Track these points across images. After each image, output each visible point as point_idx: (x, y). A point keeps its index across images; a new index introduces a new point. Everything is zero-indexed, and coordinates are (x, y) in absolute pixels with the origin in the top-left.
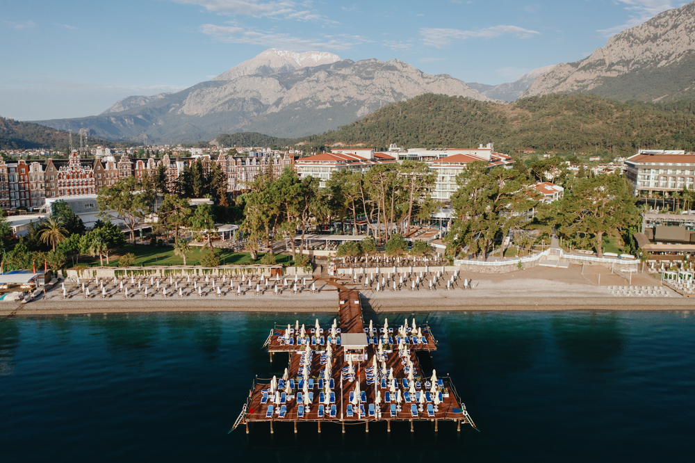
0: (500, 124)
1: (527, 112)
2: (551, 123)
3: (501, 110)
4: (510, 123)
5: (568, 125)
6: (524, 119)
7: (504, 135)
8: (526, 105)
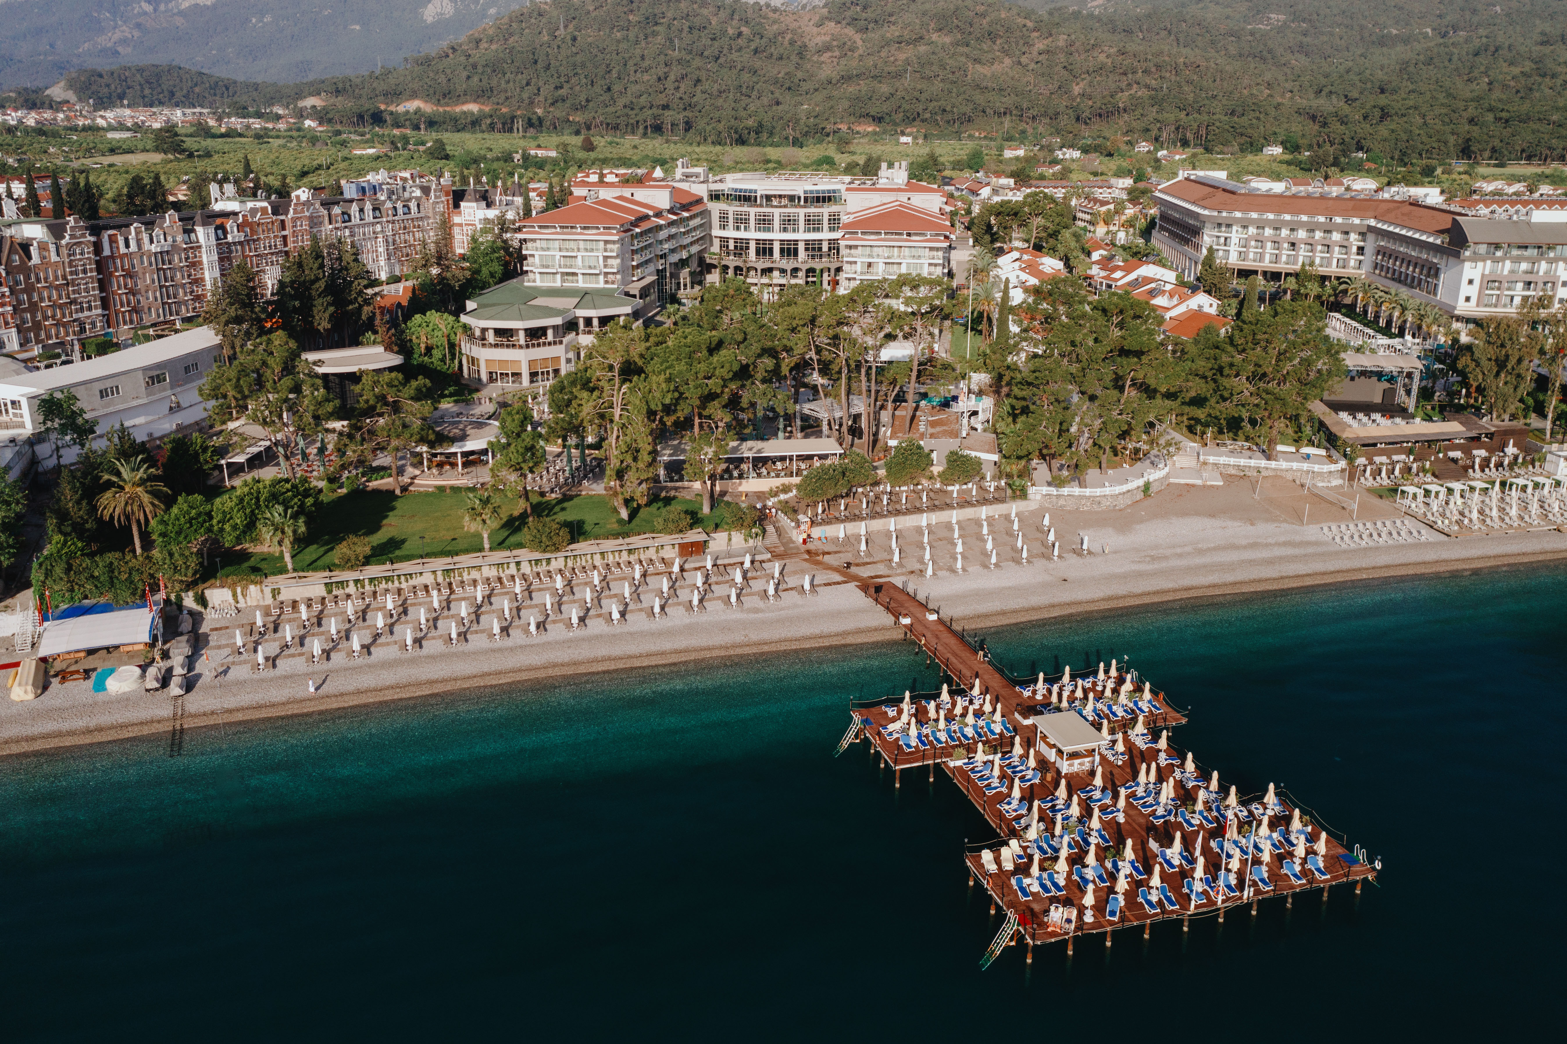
0: (794, 58)
1: (850, 31)
2: (908, 62)
3: (794, 25)
4: (815, 58)
5: (943, 67)
6: (846, 49)
7: (805, 86)
8: (848, 14)
